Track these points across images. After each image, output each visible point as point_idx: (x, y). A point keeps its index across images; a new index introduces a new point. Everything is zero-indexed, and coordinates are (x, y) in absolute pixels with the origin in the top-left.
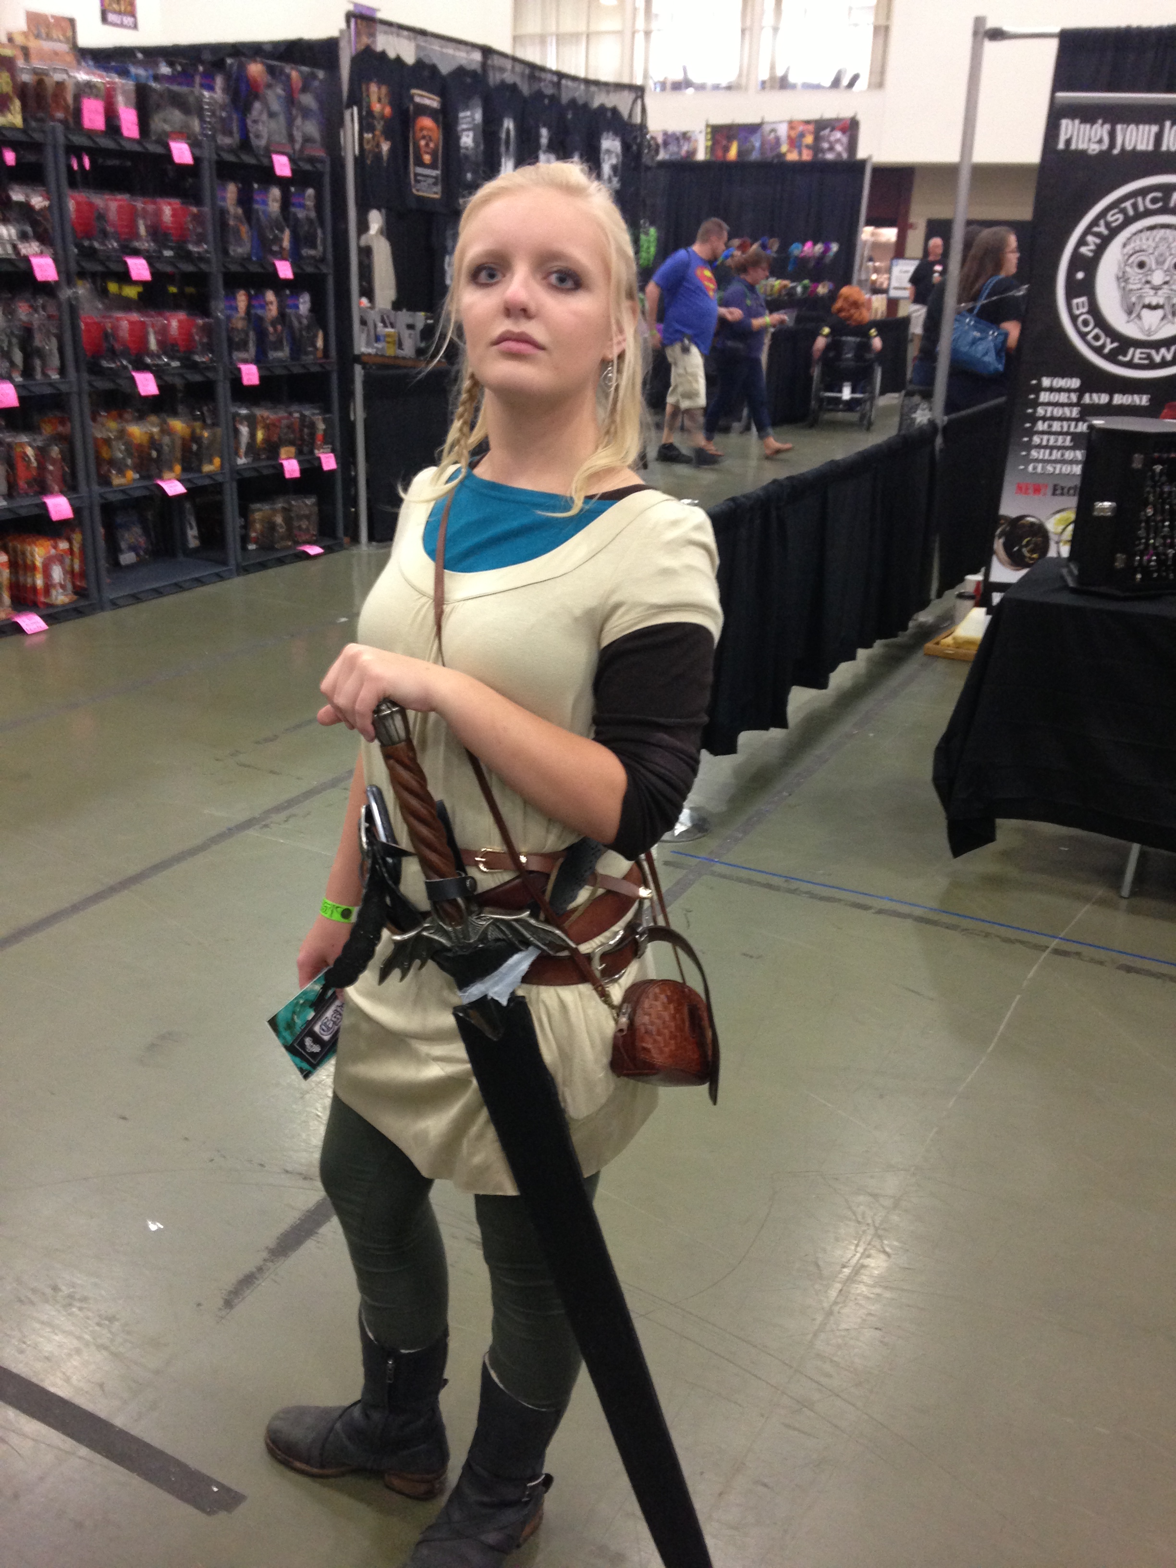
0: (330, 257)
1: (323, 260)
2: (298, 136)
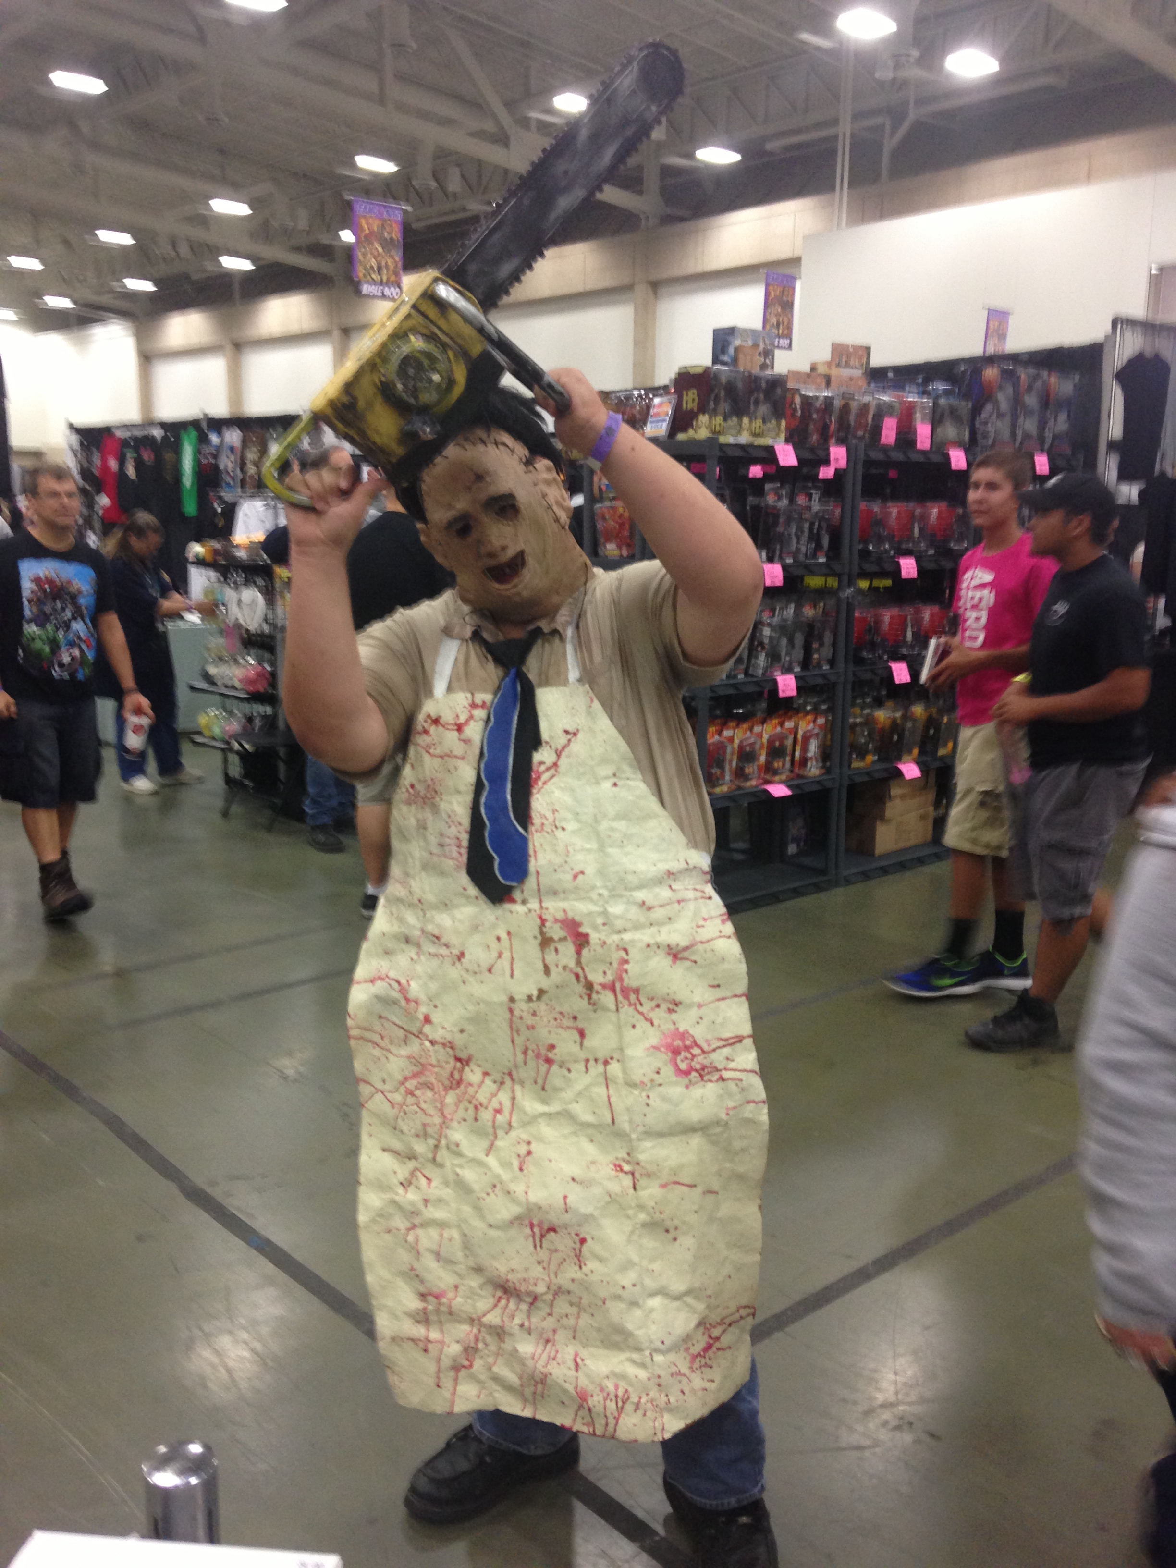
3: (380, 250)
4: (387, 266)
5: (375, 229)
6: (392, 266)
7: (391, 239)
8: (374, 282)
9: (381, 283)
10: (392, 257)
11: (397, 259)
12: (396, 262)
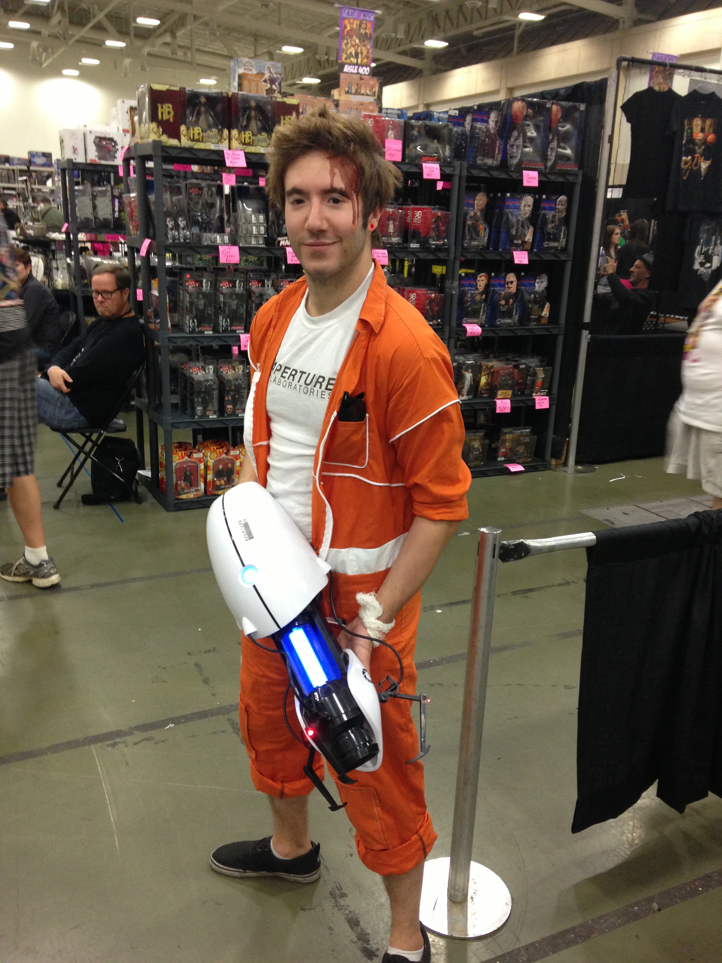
0: (571, 247)
1: (564, 250)
2: (552, 156)
3: (357, 41)
4: (362, 53)
5: (355, 26)
6: (365, 53)
7: (366, 34)
8: (351, 64)
9: (357, 64)
10: (365, 46)
11: (369, 47)
12: (368, 50)
